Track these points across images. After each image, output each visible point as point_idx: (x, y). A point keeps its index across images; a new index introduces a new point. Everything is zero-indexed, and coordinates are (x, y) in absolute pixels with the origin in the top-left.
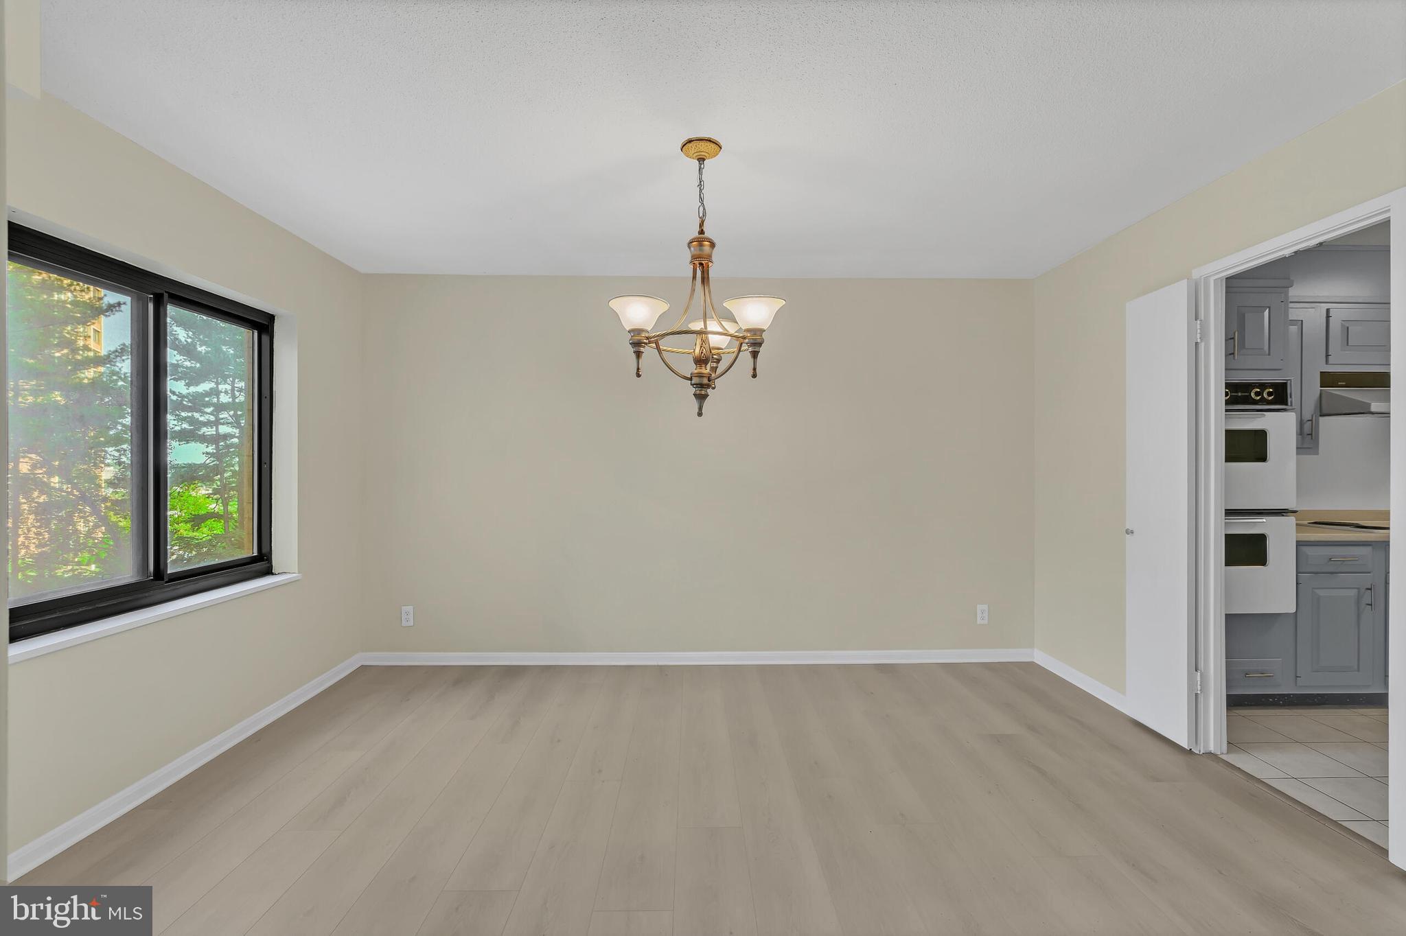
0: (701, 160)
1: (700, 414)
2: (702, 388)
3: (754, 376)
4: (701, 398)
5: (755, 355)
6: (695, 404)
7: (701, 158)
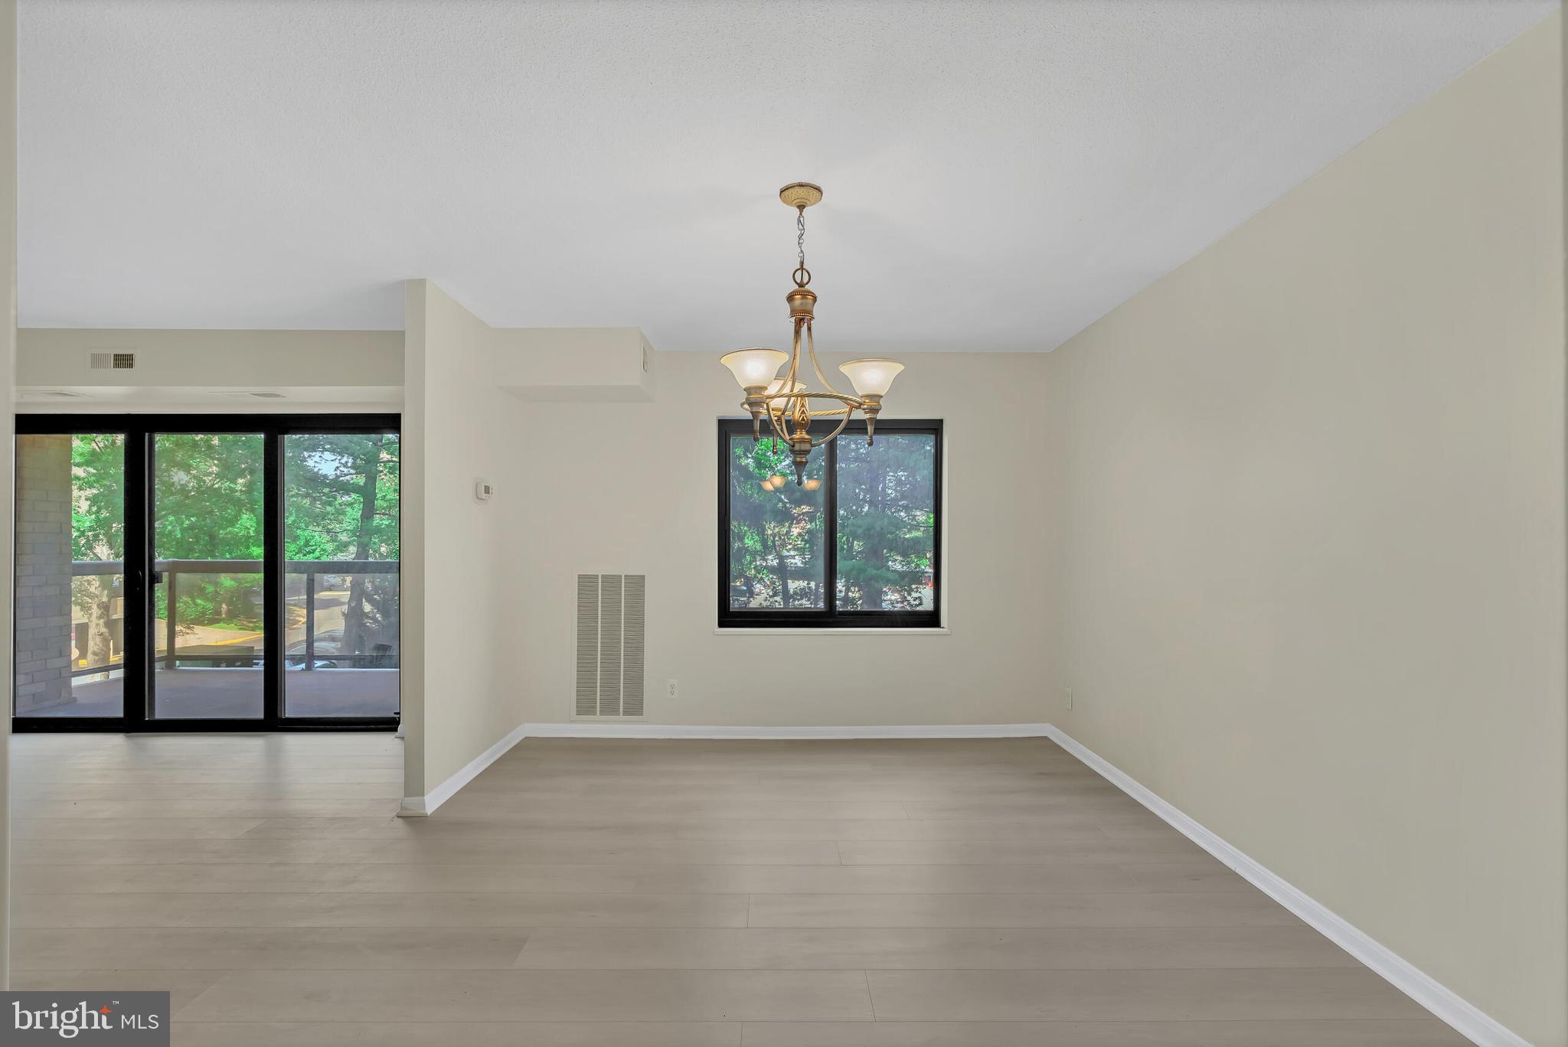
7: (801, 206)
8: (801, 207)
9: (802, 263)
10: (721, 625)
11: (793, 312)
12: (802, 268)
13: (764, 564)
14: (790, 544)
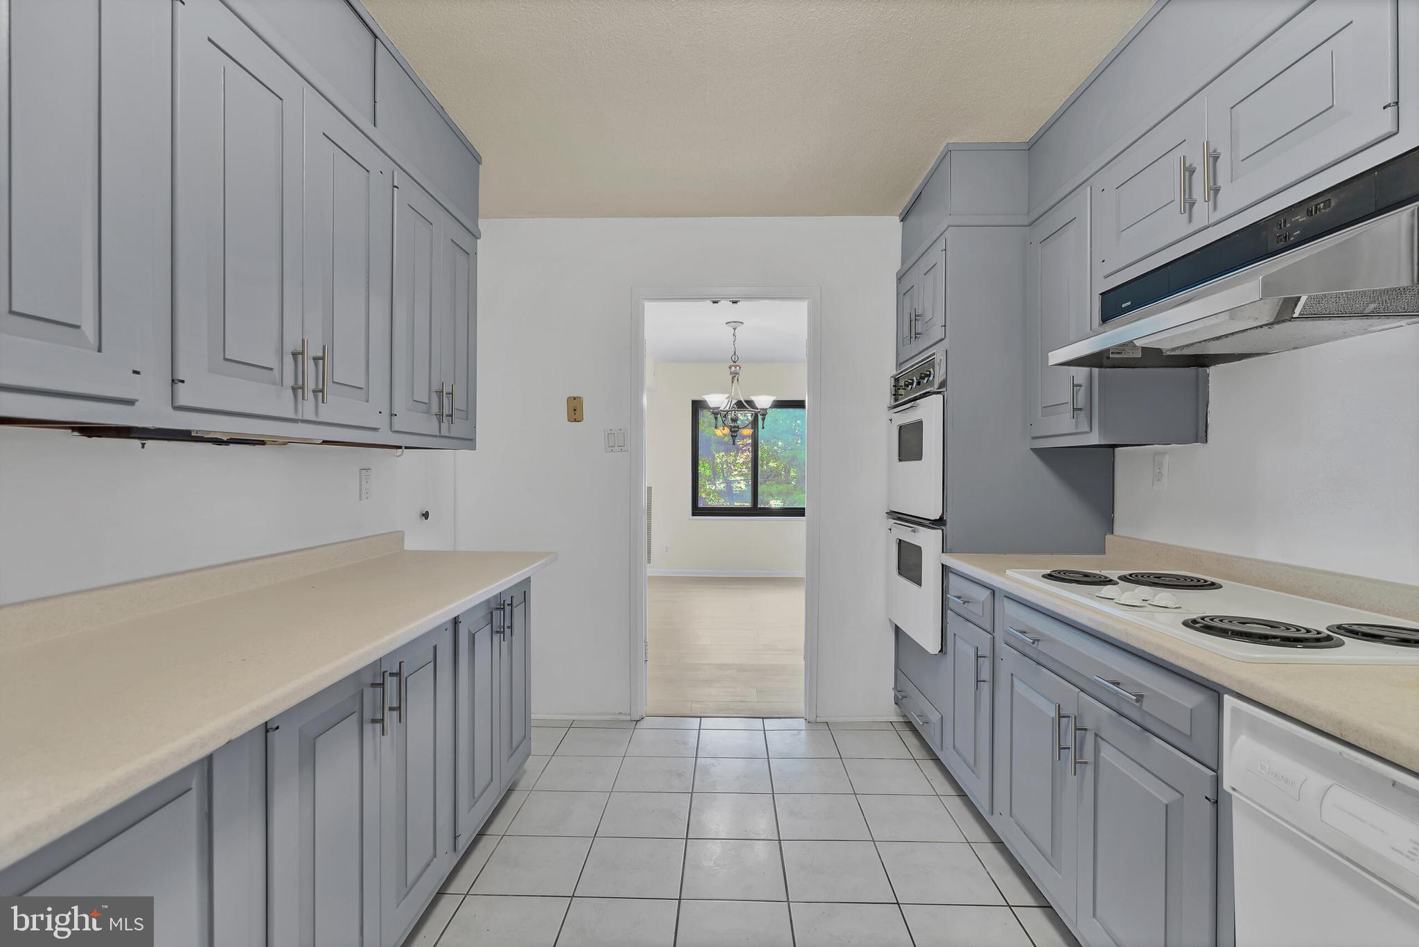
8: (735, 329)
9: (735, 352)
10: (694, 514)
11: (731, 373)
12: (735, 354)
13: (714, 488)
14: (736, 470)
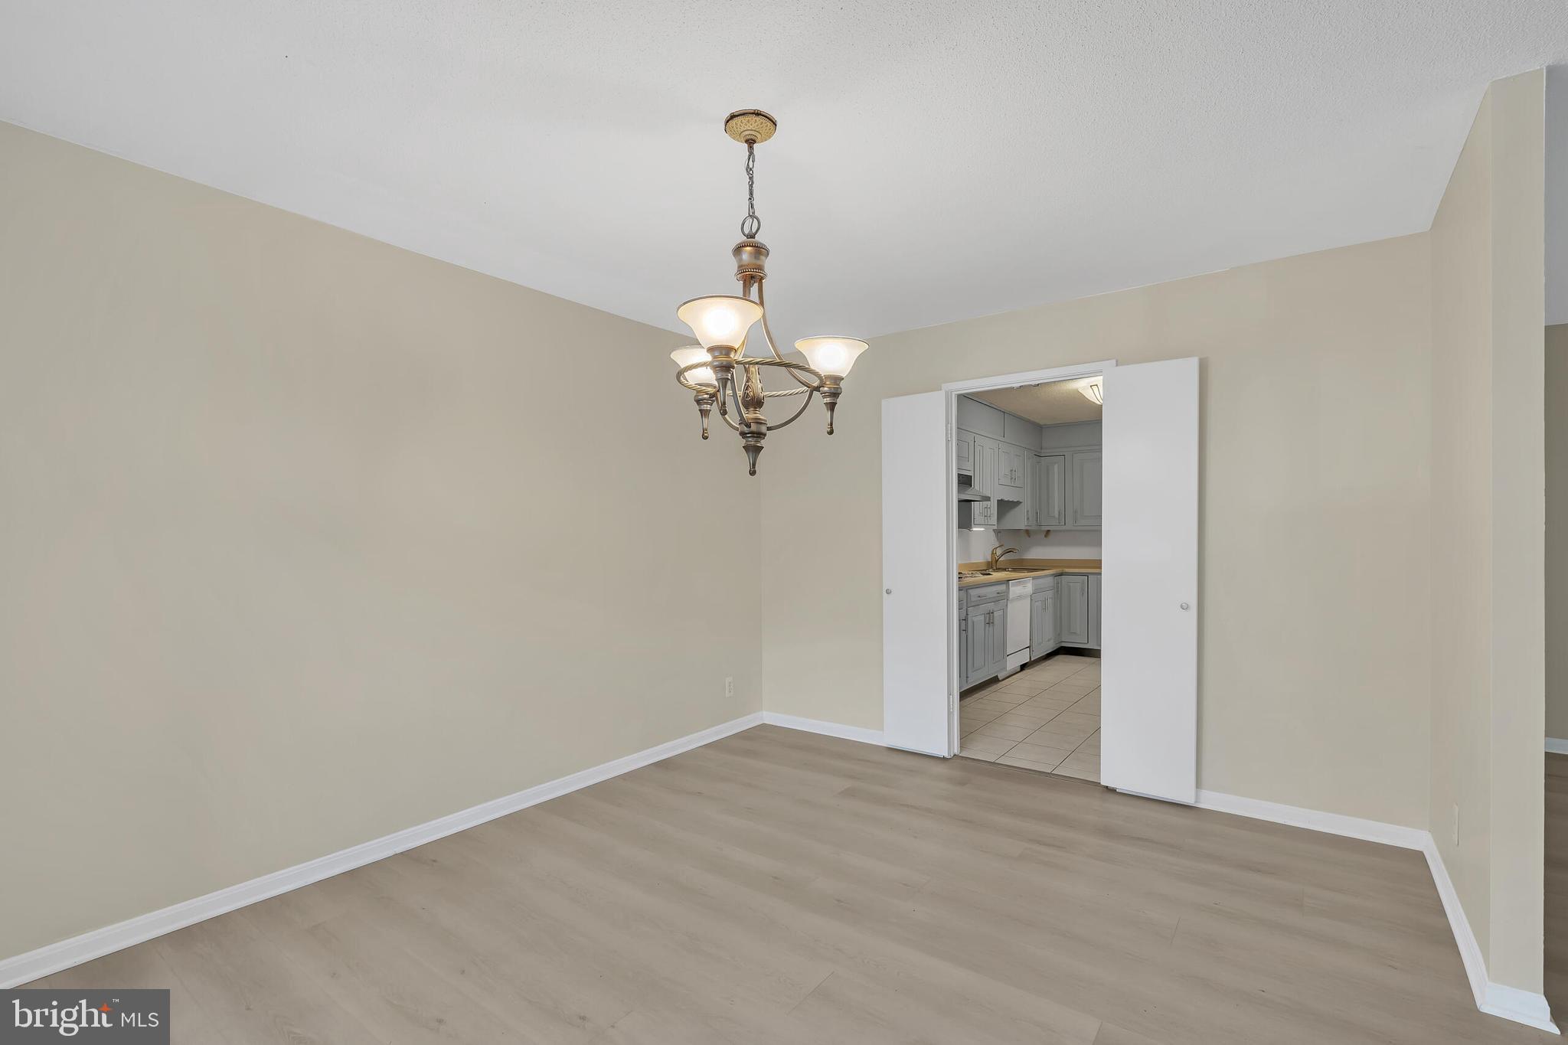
0: (751, 142)
1: (753, 473)
2: (753, 438)
3: (831, 432)
4: (754, 450)
5: (832, 407)
6: (744, 459)
7: (752, 140)
9: (752, 211)
12: (751, 216)
